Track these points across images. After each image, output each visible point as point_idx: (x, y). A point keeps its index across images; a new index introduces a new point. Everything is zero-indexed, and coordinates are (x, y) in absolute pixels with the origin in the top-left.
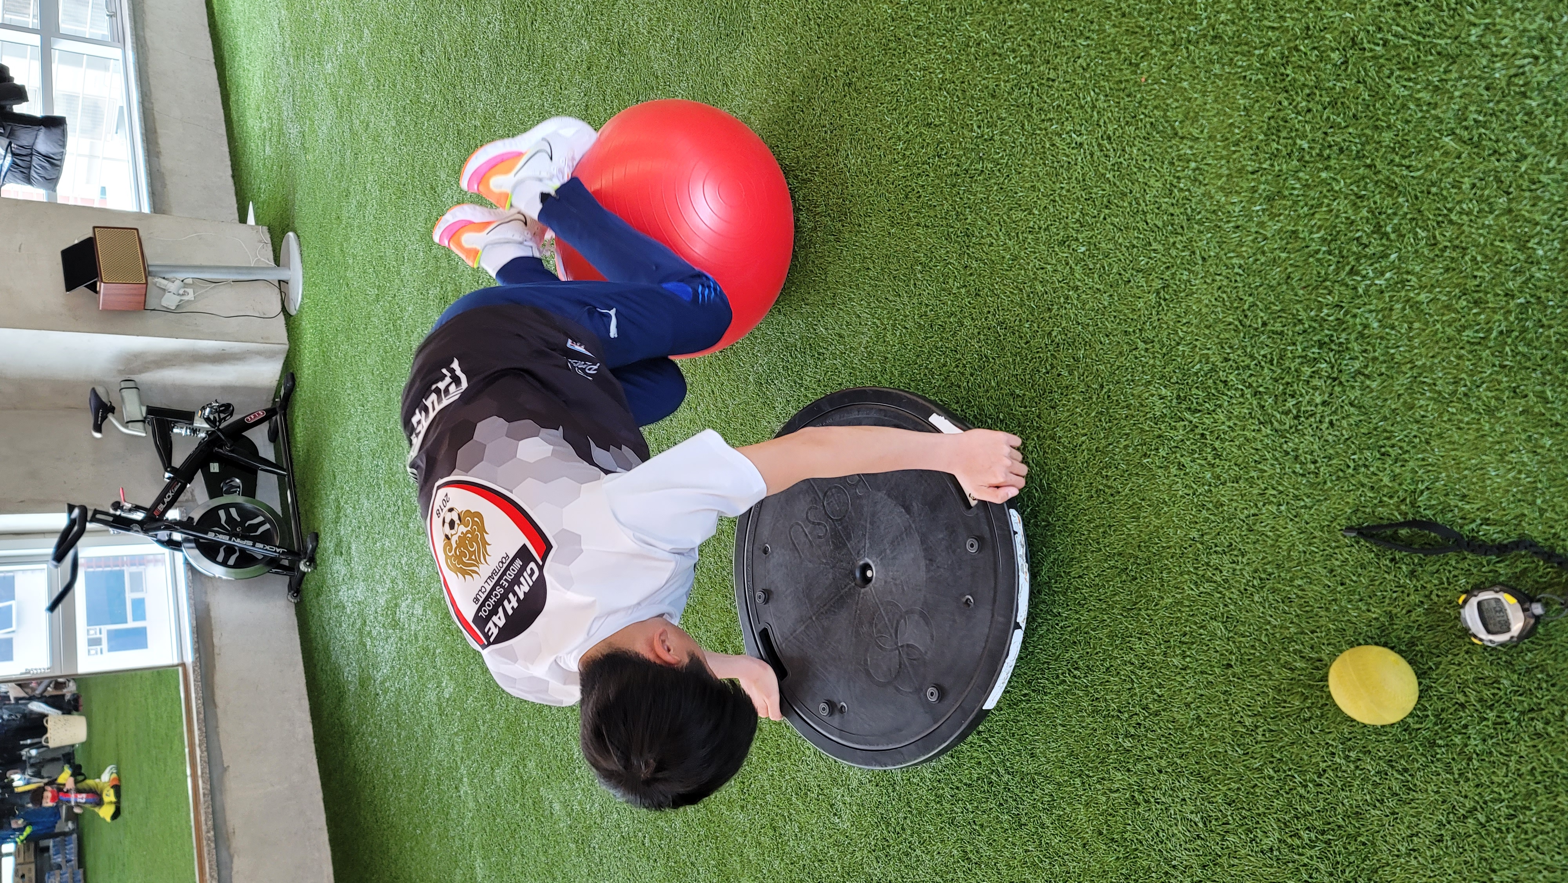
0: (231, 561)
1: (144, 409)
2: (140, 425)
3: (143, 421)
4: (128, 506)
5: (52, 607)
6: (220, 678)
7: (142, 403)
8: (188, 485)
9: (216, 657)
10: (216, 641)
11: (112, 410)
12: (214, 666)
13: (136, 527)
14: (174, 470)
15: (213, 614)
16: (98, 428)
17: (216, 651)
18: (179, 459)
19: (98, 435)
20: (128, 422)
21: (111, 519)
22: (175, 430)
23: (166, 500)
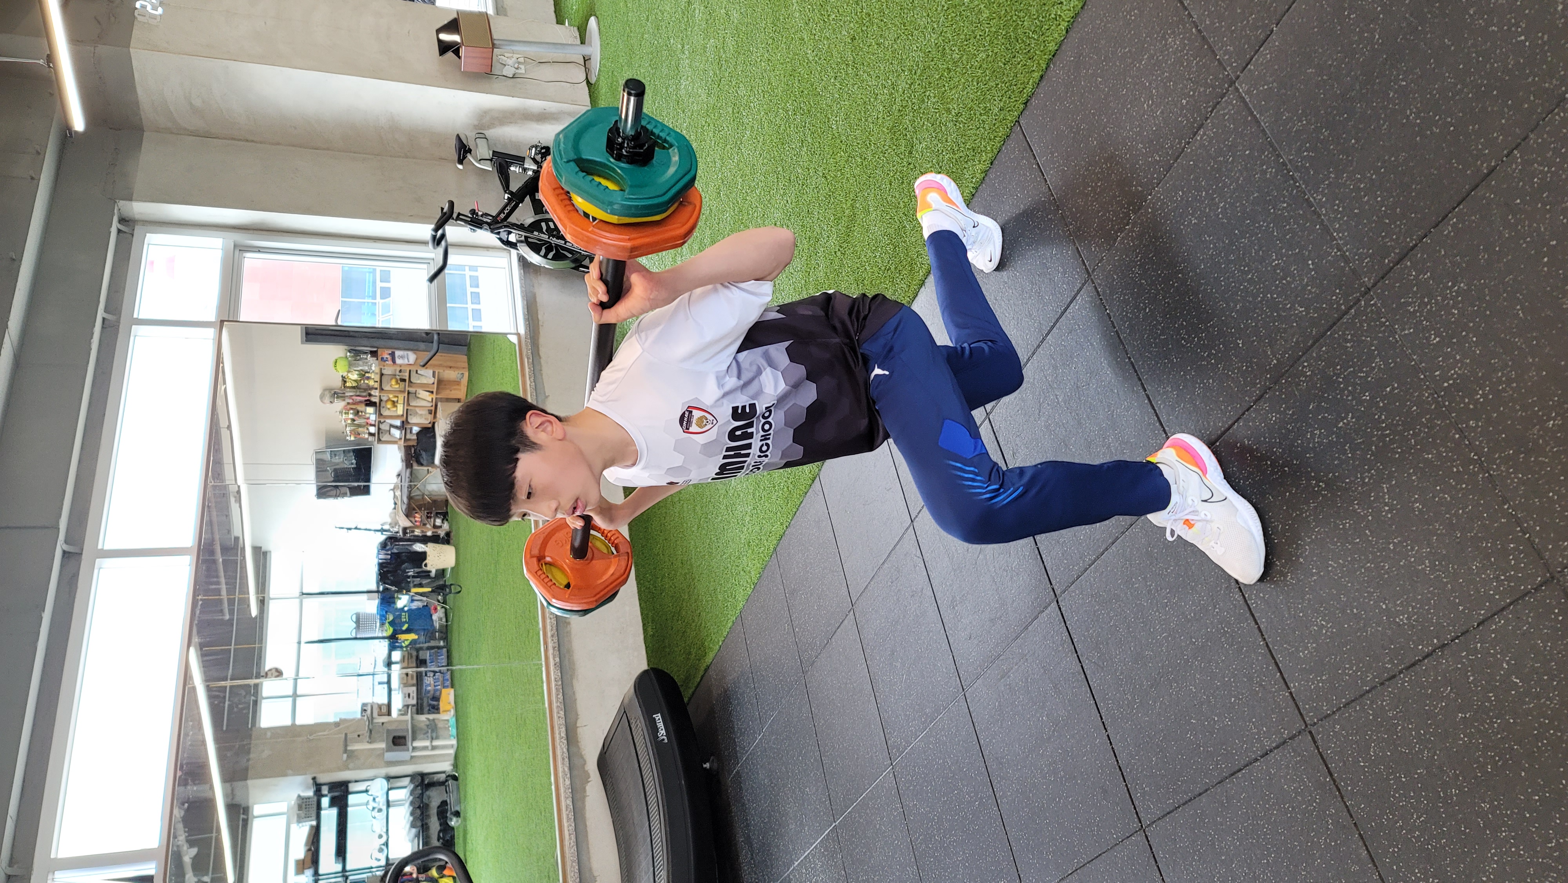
0: (550, 256)
1: (491, 153)
2: (489, 162)
3: (491, 160)
4: (480, 213)
5: (432, 279)
6: (542, 340)
7: (489, 149)
8: (521, 205)
9: (540, 327)
10: (540, 317)
11: (470, 151)
12: (539, 333)
13: (486, 226)
14: (511, 193)
15: (537, 300)
16: (461, 162)
17: (540, 323)
18: (515, 186)
19: (460, 167)
20: (480, 160)
21: (469, 220)
22: (512, 168)
23: (506, 212)
